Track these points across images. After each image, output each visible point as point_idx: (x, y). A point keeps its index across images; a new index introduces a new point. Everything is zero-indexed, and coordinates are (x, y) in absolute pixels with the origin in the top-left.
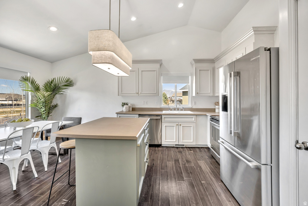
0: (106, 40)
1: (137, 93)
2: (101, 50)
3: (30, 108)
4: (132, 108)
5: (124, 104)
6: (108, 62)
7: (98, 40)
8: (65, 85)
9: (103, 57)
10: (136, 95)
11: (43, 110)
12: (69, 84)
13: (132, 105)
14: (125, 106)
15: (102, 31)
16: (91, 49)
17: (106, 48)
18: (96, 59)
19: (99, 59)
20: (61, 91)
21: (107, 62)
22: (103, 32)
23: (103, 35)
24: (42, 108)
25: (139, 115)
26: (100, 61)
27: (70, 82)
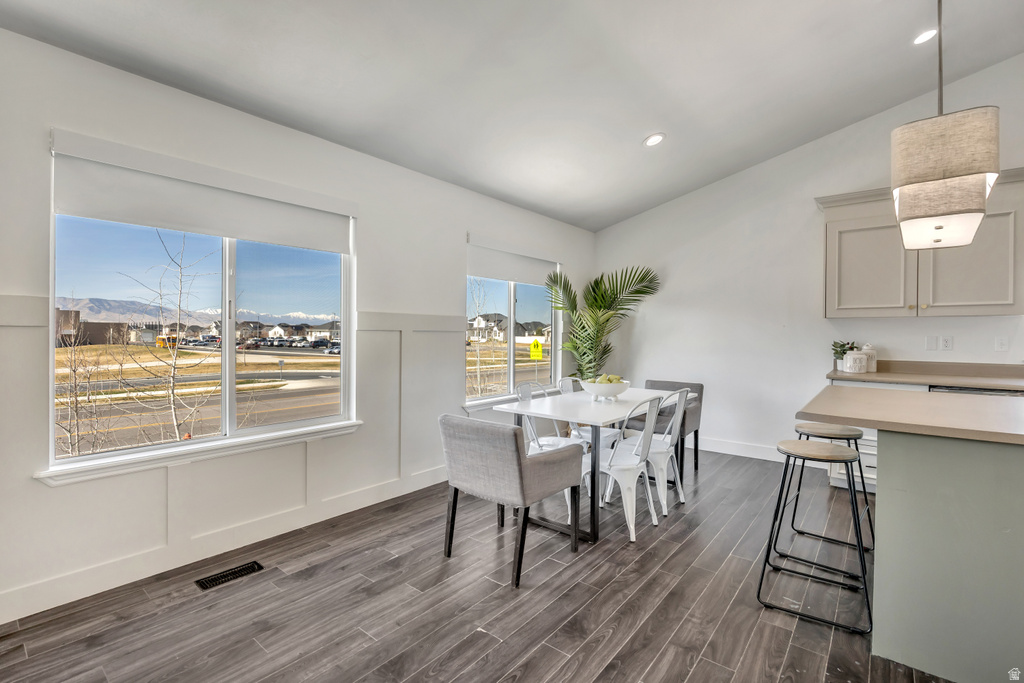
0: (979, 140)
1: (911, 308)
2: (954, 174)
3: (560, 353)
4: (879, 363)
5: (841, 350)
6: (976, 208)
7: (943, 145)
8: (638, 292)
9: (957, 193)
10: (905, 313)
11: (587, 359)
12: (647, 285)
13: (880, 350)
14: (850, 356)
15: (958, 115)
16: (912, 176)
17: (977, 164)
18: (927, 203)
19: (937, 203)
20: (623, 309)
21: (974, 208)
22: (964, 117)
23: (964, 128)
24: (585, 354)
25: (931, 387)
26: (943, 209)
27: (651, 281)
